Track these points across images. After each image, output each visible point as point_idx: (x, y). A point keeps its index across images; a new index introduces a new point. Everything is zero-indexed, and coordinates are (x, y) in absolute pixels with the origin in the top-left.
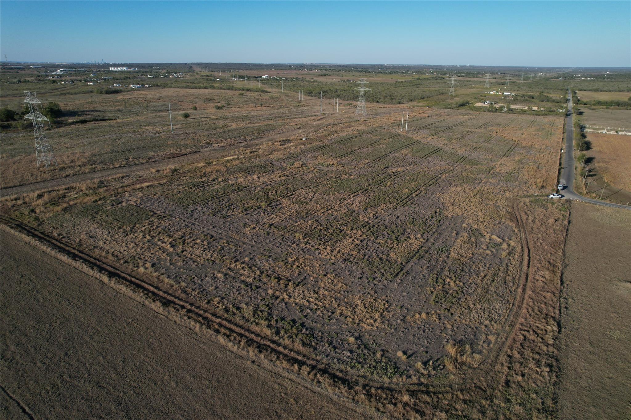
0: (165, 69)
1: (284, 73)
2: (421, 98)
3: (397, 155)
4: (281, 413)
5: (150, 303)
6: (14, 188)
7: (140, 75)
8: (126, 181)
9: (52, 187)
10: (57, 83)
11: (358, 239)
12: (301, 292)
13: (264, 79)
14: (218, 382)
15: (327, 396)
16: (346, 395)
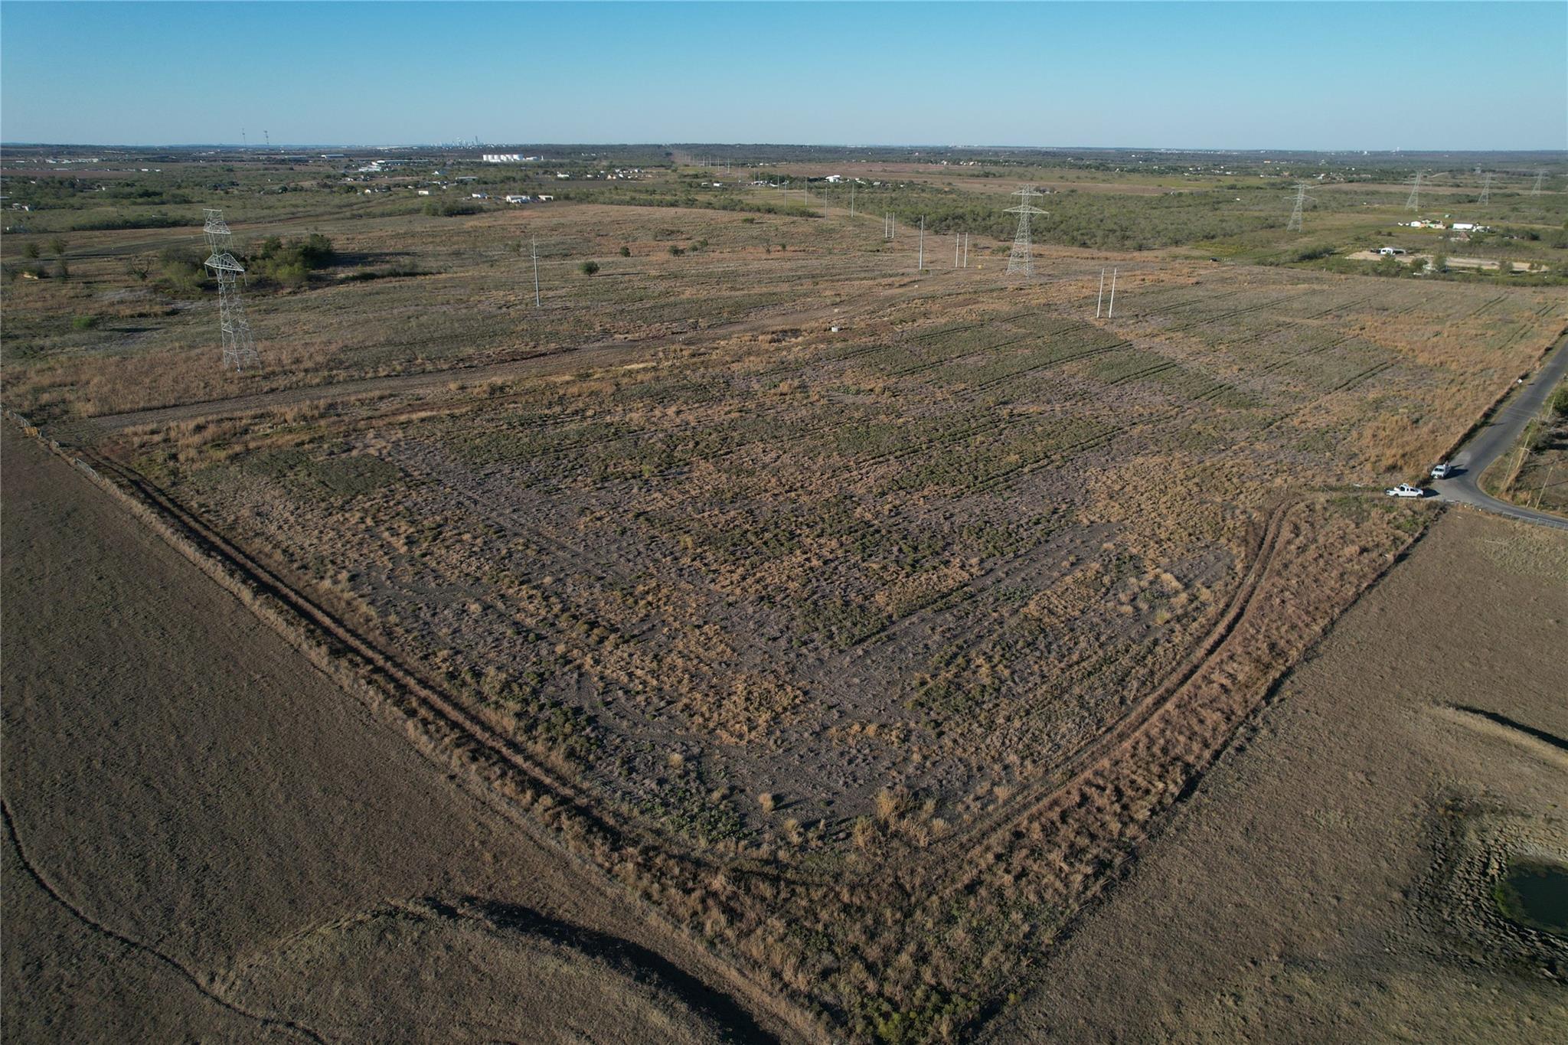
0: (606, 158)
1: (885, 171)
2: (1207, 237)
3: (1048, 374)
4: (455, 876)
5: (311, 647)
6: (161, 411)
7: (540, 171)
8: (384, 407)
9: (232, 410)
10: (356, 191)
11: (819, 558)
12: (626, 655)
13: (829, 185)
14: (366, 804)
15: (562, 857)
16: (600, 860)
